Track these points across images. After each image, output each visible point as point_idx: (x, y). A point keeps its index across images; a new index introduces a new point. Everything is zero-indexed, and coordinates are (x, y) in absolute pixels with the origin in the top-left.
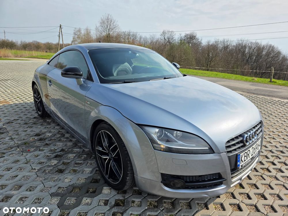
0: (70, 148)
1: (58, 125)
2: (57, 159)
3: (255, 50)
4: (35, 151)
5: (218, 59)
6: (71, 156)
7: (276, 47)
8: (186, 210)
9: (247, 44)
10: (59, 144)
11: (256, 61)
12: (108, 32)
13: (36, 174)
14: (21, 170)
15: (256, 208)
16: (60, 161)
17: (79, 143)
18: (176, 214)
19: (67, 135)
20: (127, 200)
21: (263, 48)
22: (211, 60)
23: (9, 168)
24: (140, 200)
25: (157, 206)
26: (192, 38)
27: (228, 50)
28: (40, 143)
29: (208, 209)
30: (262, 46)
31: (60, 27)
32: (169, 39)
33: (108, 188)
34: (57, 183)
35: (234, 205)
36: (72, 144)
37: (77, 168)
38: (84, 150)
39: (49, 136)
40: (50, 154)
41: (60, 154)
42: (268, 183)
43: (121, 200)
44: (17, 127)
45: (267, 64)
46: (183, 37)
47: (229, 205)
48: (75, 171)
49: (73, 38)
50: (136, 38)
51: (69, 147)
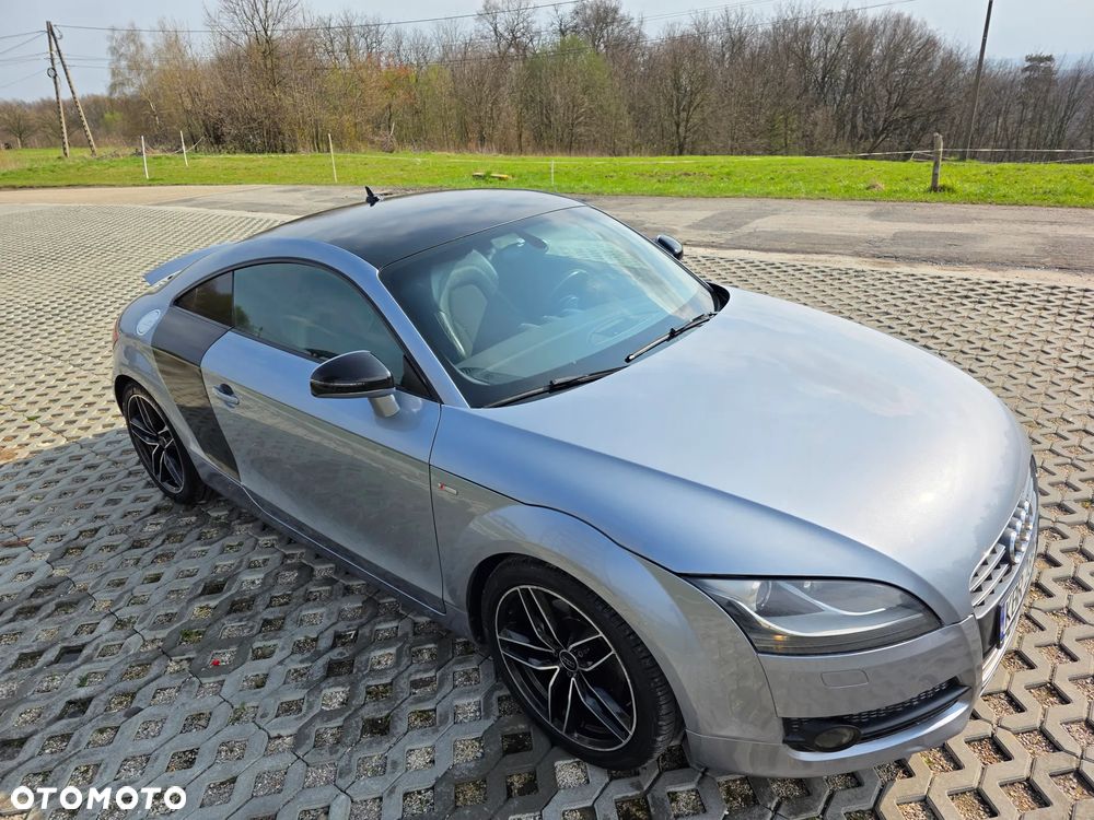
0: (362, 626)
1: (266, 528)
2: (340, 679)
3: (844, 42)
4: (239, 661)
5: (713, 95)
6: (383, 656)
7: (919, 20)
8: (847, 794)
9: (815, 23)
10: (310, 612)
11: (852, 86)
12: (263, 32)
13: (299, 758)
14: (232, 751)
15: (1047, 738)
16: (354, 685)
17: (383, 598)
18: (823, 812)
19: (322, 570)
20: (653, 797)
21: (874, 29)
22: (690, 103)
23: (184, 752)
24: (692, 786)
25: (754, 796)
26: (605, 18)
27: (747, 53)
28: (241, 621)
29: (909, 774)
30: (870, 23)
31: (51, 32)
32: (512, 31)
33: (570, 762)
34: (390, 779)
35: (980, 740)
36: (360, 605)
37: (428, 703)
38: (415, 624)
39: (253, 582)
40: (302, 662)
41: (339, 657)
42: (1056, 640)
43: (631, 800)
44: (113, 567)
45: (890, 94)
46: (568, 19)
47: (967, 746)
48: (425, 716)
49: (114, 74)
50: (379, 43)
51: (358, 621)
